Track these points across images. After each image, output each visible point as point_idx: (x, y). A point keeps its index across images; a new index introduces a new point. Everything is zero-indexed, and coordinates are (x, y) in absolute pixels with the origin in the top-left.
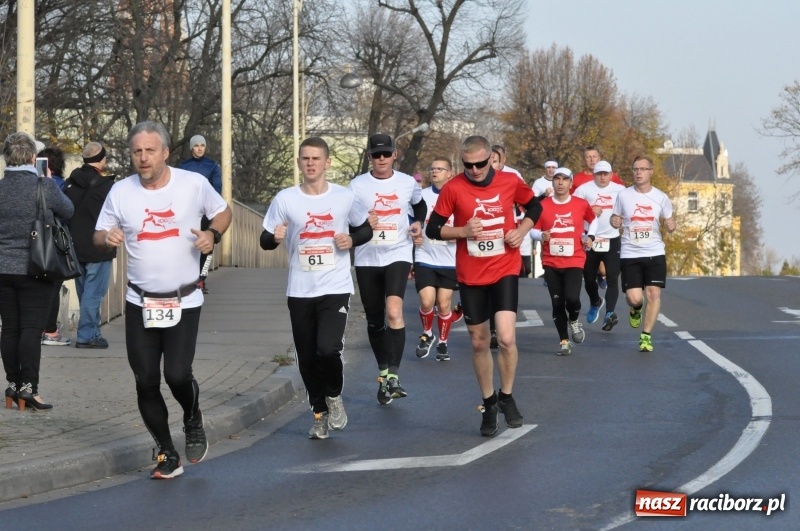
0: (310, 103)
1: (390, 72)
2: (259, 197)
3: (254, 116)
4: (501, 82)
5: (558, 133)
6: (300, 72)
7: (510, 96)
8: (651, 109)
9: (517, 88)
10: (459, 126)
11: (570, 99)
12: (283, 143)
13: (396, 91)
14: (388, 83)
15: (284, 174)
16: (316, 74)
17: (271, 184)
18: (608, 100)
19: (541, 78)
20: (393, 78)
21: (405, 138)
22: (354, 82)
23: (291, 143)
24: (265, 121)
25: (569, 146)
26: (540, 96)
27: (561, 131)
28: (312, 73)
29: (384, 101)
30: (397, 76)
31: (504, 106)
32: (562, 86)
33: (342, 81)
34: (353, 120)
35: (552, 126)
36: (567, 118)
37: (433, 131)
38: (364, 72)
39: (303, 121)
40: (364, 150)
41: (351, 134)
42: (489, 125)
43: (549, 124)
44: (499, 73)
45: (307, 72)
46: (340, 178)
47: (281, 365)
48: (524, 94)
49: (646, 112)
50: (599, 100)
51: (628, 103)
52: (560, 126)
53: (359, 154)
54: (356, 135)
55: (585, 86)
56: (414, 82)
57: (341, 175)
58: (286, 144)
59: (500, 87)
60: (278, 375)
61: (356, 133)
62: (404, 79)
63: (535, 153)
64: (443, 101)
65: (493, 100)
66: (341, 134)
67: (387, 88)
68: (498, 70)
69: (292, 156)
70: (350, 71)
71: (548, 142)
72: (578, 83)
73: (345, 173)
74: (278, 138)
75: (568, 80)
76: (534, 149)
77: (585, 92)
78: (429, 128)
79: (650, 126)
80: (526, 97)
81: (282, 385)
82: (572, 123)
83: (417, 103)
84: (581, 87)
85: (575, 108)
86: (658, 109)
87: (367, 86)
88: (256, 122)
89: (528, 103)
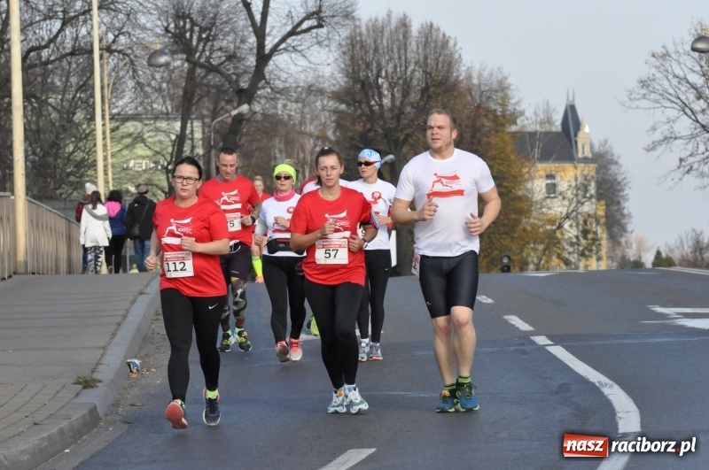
0: (114, 84)
1: (204, 47)
2: (58, 192)
3: (50, 100)
4: (331, 56)
5: (397, 111)
6: (101, 49)
7: (341, 71)
8: (501, 83)
9: (348, 62)
10: (285, 106)
11: (409, 73)
12: (84, 130)
13: (211, 69)
14: (202, 60)
15: (86, 166)
16: (119, 52)
17: (72, 178)
18: (452, 73)
19: (376, 50)
20: (208, 53)
21: (222, 121)
22: (163, 59)
23: (94, 130)
24: (62, 107)
25: (409, 126)
26: (375, 71)
27: (400, 109)
28: (115, 51)
29: (198, 80)
30: (212, 51)
31: (334, 82)
32: (400, 58)
33: (149, 59)
34: (165, 102)
35: (389, 105)
36: (406, 93)
37: (255, 113)
38: (175, 47)
39: (107, 106)
40: (177, 136)
41: (162, 119)
42: (318, 104)
43: (386, 102)
44: (327, 46)
45: (108, 49)
46: (151, 169)
47: (85, 388)
48: (356, 68)
49: (495, 86)
50: (442, 74)
51: (475, 76)
52: (398, 103)
53: (171, 141)
54: (168, 119)
55: (426, 58)
56: (231, 57)
57: (152, 165)
58: (87, 131)
59: (329, 61)
60: (81, 399)
61: (166, 116)
62: (219, 54)
63: (371, 134)
64: (264, 78)
65: (323, 77)
66: (149, 119)
67: (202, 66)
68: (326, 43)
69: (95, 145)
70: (158, 47)
71: (385, 122)
72: (418, 54)
73: (155, 163)
74: (79, 124)
75: (406, 51)
76: (369, 130)
77: (426, 64)
78: (250, 110)
79: (500, 101)
80: (359, 71)
81: (84, 411)
82: (412, 100)
83: (237, 81)
84: (421, 59)
85: (415, 82)
86: (509, 81)
87: (178, 63)
88: (53, 107)
89: (362, 78)
